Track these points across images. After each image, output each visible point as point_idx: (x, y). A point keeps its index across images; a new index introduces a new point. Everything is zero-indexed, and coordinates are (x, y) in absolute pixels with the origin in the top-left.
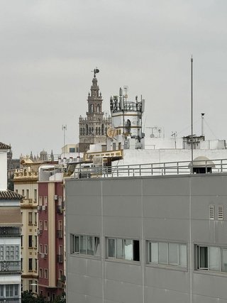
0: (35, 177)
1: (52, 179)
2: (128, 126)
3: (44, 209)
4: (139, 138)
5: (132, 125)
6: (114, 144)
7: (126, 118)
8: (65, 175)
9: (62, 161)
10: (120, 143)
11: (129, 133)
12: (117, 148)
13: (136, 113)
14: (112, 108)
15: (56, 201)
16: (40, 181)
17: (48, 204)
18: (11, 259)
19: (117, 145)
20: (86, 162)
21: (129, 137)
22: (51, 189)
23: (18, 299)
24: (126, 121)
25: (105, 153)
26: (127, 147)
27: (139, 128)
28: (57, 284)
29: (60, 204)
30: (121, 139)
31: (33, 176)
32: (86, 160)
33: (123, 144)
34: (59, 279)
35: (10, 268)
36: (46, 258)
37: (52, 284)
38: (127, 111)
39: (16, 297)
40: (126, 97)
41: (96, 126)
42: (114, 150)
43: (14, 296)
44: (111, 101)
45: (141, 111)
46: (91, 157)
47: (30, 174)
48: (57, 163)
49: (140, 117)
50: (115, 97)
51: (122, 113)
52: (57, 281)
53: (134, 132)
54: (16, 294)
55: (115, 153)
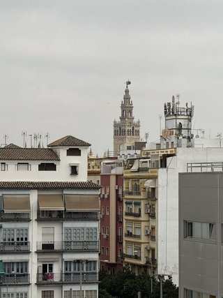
0: (98, 170)
1: (113, 172)
2: (180, 128)
3: (106, 197)
4: (189, 138)
5: (183, 127)
6: (167, 143)
7: (178, 121)
8: (125, 169)
9: (121, 157)
10: (172, 143)
11: (180, 134)
12: (170, 147)
13: (187, 117)
14: (165, 113)
15: (117, 191)
16: (102, 173)
17: (109, 193)
18: (90, 240)
19: (170, 143)
20: (144, 158)
21: (180, 137)
22: (113, 180)
23: (96, 273)
24: (178, 123)
25: (160, 151)
26: (179, 145)
27: (189, 129)
28: (116, 261)
29: (120, 193)
30: (173, 138)
31: (96, 169)
32: (143, 156)
33: (175, 143)
34: (119, 256)
35: (90, 247)
36: (108, 239)
37: (113, 260)
38: (178, 115)
39: (94, 271)
40: (178, 103)
41: (127, 128)
42: (167, 148)
43: (93, 271)
44: (165, 107)
45: (190, 115)
46: (148, 154)
47: (93, 168)
48: (117, 158)
49: (190, 120)
50: (169, 104)
51: (174, 117)
52: (117, 257)
53: (184, 133)
54: (95, 268)
55: (169, 150)
